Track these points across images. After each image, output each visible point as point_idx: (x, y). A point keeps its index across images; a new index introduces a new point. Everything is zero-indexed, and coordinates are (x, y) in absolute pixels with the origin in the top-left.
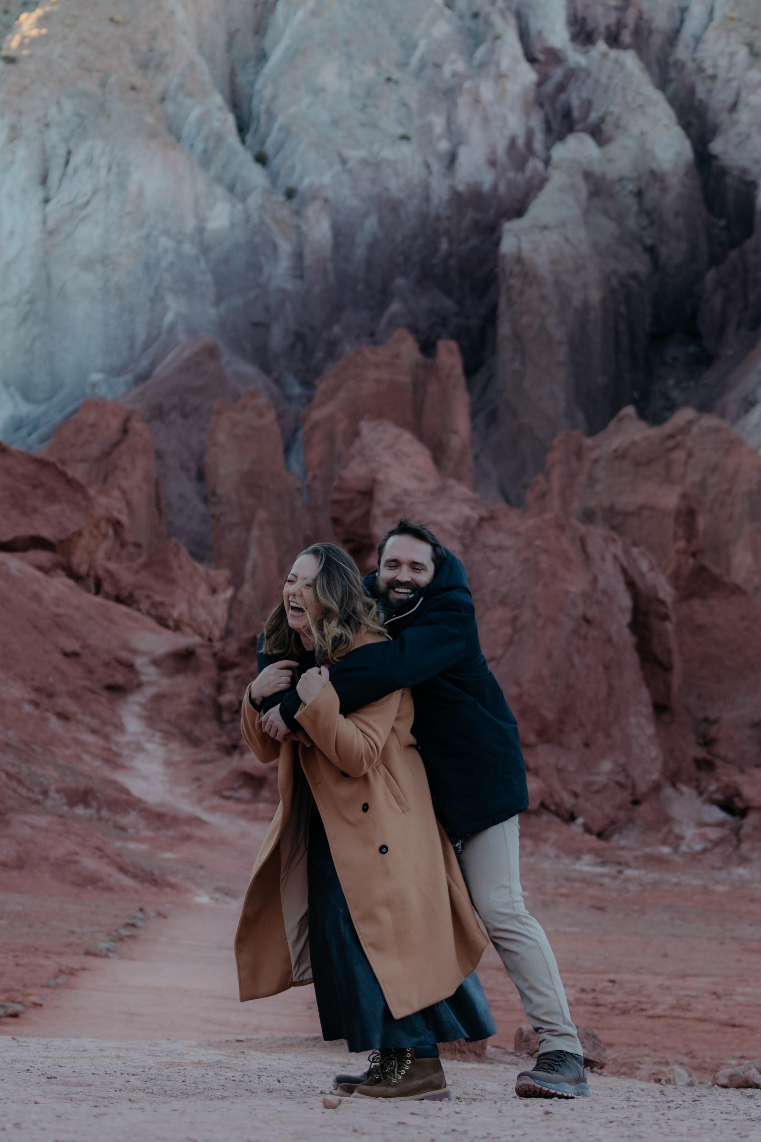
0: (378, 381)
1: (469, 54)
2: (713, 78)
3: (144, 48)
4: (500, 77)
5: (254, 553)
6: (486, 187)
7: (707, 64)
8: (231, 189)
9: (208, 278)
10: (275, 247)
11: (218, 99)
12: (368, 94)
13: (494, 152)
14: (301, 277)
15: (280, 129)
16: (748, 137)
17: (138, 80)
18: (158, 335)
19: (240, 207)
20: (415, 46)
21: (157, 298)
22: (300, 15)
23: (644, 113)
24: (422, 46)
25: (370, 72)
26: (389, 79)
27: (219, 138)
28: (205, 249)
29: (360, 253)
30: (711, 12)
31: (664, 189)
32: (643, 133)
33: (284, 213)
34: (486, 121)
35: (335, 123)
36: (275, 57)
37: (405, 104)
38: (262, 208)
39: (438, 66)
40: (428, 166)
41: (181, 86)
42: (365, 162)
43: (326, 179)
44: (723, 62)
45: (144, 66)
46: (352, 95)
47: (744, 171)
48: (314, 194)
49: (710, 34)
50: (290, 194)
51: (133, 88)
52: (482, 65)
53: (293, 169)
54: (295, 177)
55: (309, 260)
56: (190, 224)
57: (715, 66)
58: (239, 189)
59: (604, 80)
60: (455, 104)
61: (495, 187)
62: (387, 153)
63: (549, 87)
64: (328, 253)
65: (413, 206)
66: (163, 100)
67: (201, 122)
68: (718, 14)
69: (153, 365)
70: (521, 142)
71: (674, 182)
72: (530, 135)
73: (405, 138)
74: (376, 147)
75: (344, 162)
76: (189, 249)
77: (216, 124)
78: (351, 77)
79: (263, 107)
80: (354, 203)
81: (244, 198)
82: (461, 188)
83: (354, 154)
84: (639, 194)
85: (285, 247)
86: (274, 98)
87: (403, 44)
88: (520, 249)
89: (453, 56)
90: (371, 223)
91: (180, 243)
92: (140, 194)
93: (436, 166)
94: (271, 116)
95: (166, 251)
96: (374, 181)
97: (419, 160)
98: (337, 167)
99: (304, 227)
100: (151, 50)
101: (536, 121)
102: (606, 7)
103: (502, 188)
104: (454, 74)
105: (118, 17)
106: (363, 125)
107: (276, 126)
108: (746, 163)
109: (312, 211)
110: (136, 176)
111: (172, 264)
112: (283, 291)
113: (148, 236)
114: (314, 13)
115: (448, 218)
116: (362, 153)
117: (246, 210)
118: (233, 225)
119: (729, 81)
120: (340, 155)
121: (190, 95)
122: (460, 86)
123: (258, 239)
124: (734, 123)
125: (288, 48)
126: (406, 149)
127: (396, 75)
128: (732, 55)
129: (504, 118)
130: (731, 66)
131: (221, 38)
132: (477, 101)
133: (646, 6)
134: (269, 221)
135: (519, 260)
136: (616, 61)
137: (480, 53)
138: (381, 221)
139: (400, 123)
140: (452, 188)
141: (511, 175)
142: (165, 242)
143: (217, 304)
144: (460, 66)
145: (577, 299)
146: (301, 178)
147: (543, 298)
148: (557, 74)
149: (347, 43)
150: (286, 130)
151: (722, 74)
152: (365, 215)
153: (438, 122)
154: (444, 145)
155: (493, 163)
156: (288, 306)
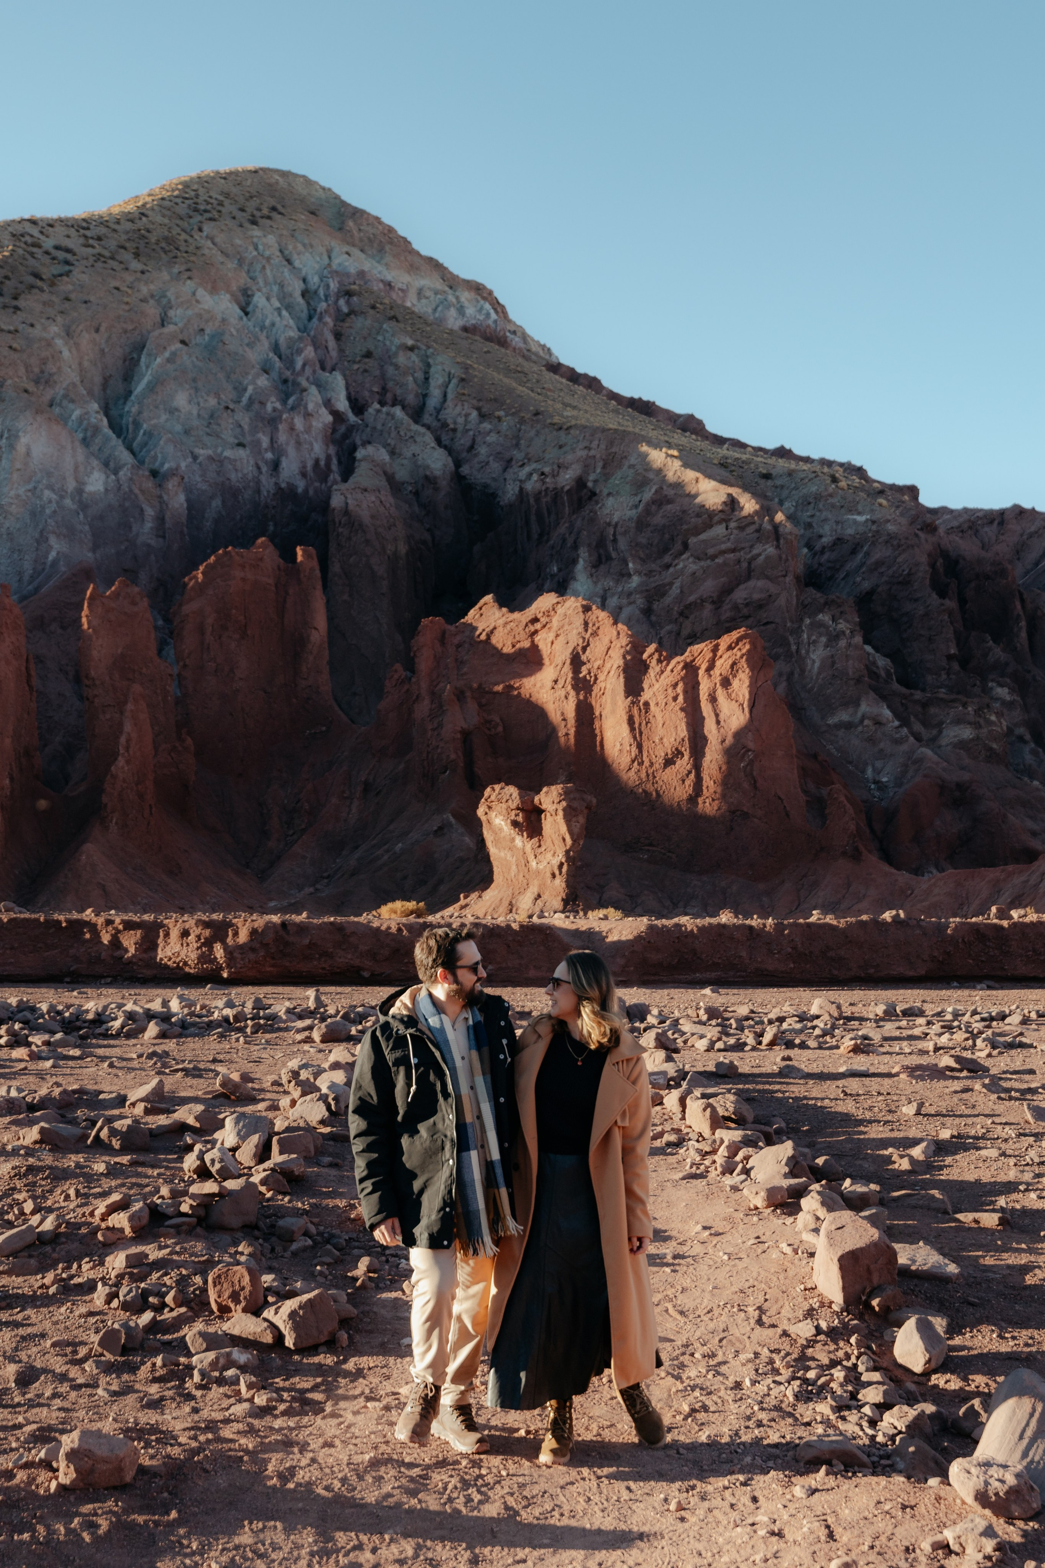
0: (243, 579)
1: (284, 402)
2: (454, 430)
3: (37, 370)
4: (308, 415)
5: (128, 727)
6: (300, 490)
7: (449, 421)
8: (106, 464)
9: (87, 528)
10: (142, 511)
11: (95, 406)
12: (212, 416)
13: (304, 467)
14: (164, 537)
15: (144, 434)
16: (487, 463)
17: (31, 387)
18: (43, 569)
19: (113, 477)
20: (245, 390)
21: (42, 539)
22: (159, 360)
23: (415, 442)
24: (250, 389)
25: (212, 402)
26: (227, 408)
27: (96, 430)
28: (84, 506)
29: (208, 524)
30: (445, 395)
31: (437, 489)
32: (414, 455)
33: (149, 484)
34: (298, 443)
35: (187, 432)
36: (140, 388)
37: (240, 426)
38: (131, 479)
39: (263, 404)
40: (259, 468)
41: (65, 396)
42: (210, 458)
43: (183, 465)
44: (461, 420)
45: (37, 382)
46: (199, 415)
47: (486, 486)
48: (173, 473)
49: (449, 403)
50: (154, 473)
51: (26, 391)
52: (293, 408)
53: (155, 458)
54: (157, 464)
55: (169, 524)
56: (71, 485)
57: (455, 423)
58: (112, 465)
59: (379, 427)
60: (277, 429)
61: (306, 491)
62: (228, 453)
63: (338, 435)
64: (184, 519)
65: (248, 494)
66: (51, 405)
67: (81, 420)
68: (450, 396)
69: (37, 590)
70: (322, 463)
71: (444, 484)
72: (328, 458)
73: (241, 445)
74: (220, 450)
75: (195, 458)
76: (68, 502)
77: (93, 420)
78: (199, 404)
79: (131, 419)
80: (204, 487)
81: (116, 473)
82: (283, 485)
83: (202, 452)
84: (417, 494)
85: (149, 512)
86: (140, 413)
87: (235, 388)
88: (347, 504)
89: (273, 399)
90: (217, 503)
91: (62, 497)
92: (28, 454)
93: (264, 469)
94: (137, 425)
95: (50, 502)
96: (218, 473)
97: (252, 462)
98: (190, 460)
99: (165, 497)
100: (42, 372)
101: (332, 450)
102: (371, 391)
103: (311, 492)
104: (275, 410)
105: (15, 345)
106: (208, 434)
107: (142, 432)
108: (489, 481)
109: (171, 484)
110: (24, 440)
111: (55, 512)
112: (149, 546)
113: (35, 488)
114: (169, 360)
115: (274, 507)
116: (210, 452)
117: (118, 480)
118: (106, 490)
119: (467, 431)
120: (192, 453)
121: (72, 401)
122: (281, 417)
123: (127, 504)
124: (476, 455)
125: (149, 382)
126: (242, 453)
127: (231, 406)
128: (467, 415)
129: (311, 444)
130: (466, 422)
131: (98, 380)
132: (292, 429)
133: (399, 392)
134: (137, 491)
135: (346, 512)
136: (388, 414)
137: (291, 401)
138: (223, 502)
139: (236, 437)
140: (276, 484)
141: (317, 484)
142: (47, 493)
143: (94, 550)
144: (278, 405)
145: (390, 548)
146: (162, 464)
147: (367, 542)
148: (342, 429)
149: (194, 380)
150: (149, 434)
151: (460, 428)
152: (212, 498)
153: (265, 441)
154: (269, 456)
155: (304, 475)
156: (153, 557)
